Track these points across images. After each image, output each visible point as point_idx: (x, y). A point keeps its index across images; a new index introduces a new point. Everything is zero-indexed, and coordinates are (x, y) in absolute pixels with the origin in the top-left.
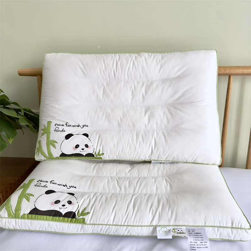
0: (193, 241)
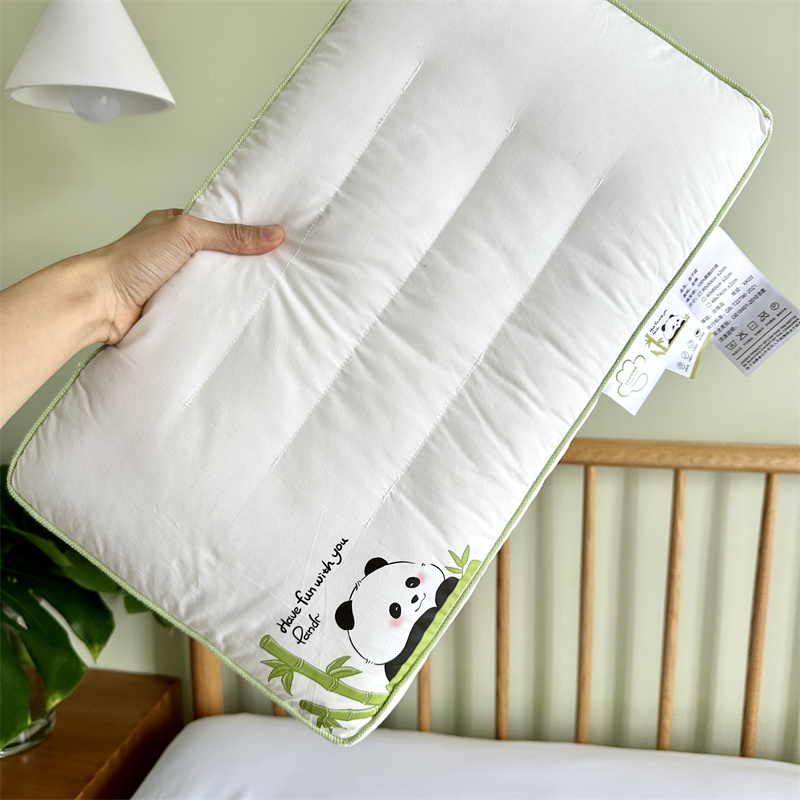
0: (709, 312)
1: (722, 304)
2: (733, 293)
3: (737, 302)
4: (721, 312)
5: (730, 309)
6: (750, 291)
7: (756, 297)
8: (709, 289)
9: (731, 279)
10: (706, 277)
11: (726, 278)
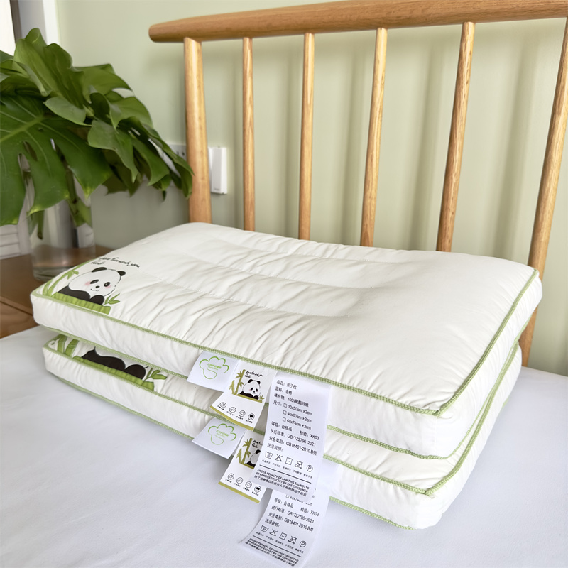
1: (290, 429)
2: (301, 432)
3: (298, 439)
4: (286, 432)
5: (291, 437)
6: (310, 443)
7: (308, 450)
8: (293, 412)
9: (308, 424)
10: (296, 401)
11: (306, 419)
